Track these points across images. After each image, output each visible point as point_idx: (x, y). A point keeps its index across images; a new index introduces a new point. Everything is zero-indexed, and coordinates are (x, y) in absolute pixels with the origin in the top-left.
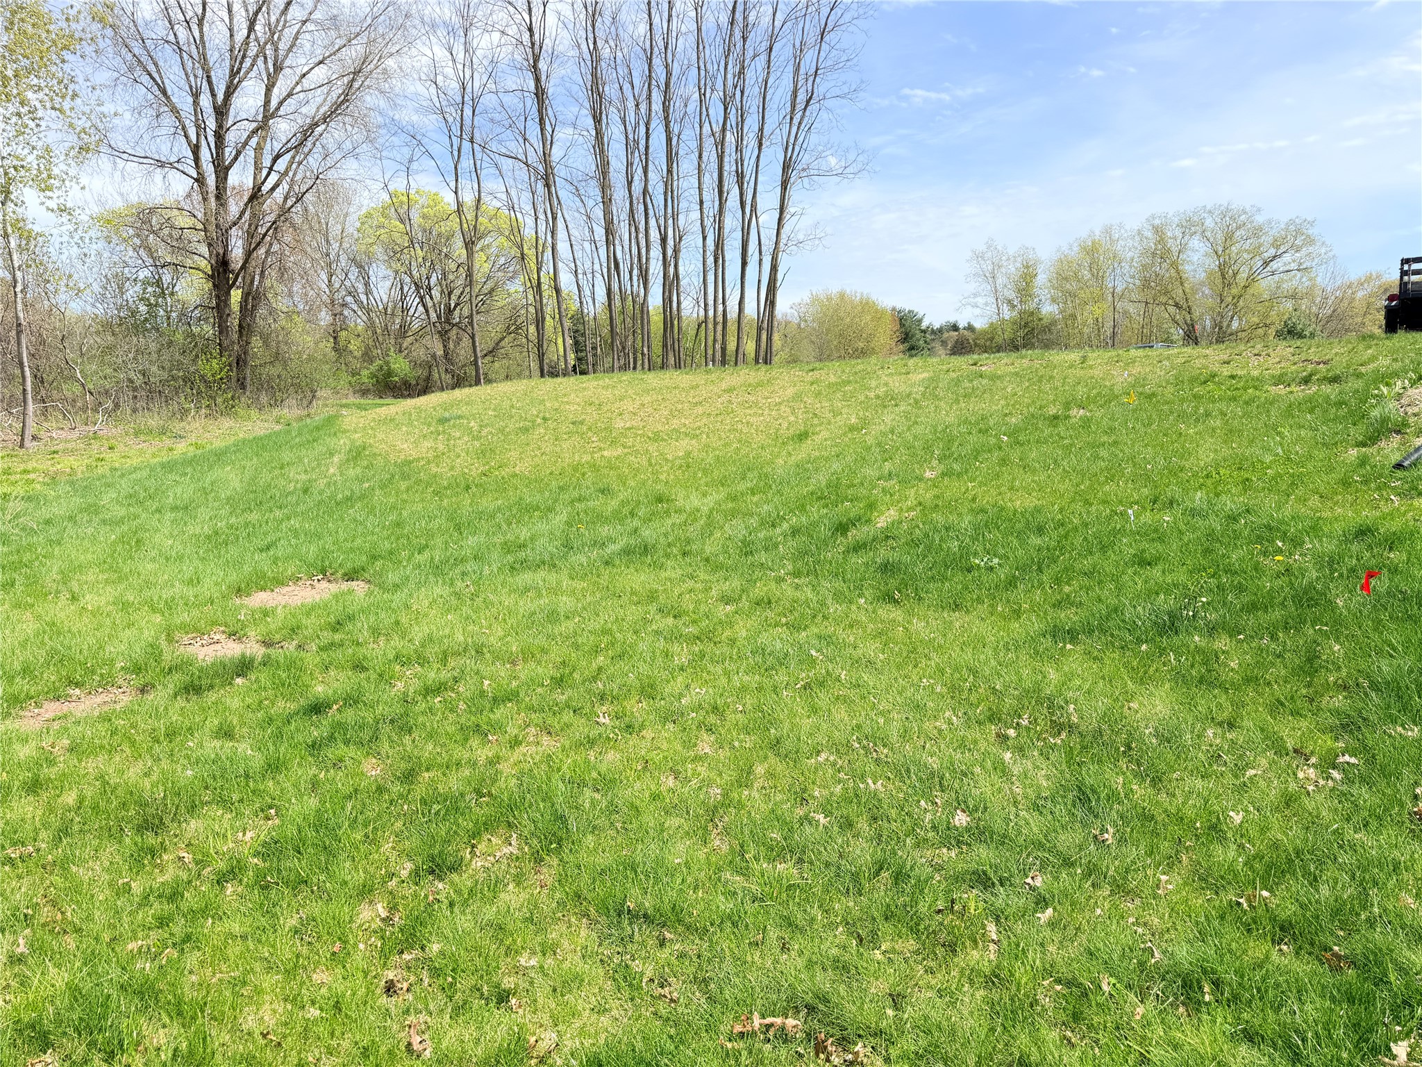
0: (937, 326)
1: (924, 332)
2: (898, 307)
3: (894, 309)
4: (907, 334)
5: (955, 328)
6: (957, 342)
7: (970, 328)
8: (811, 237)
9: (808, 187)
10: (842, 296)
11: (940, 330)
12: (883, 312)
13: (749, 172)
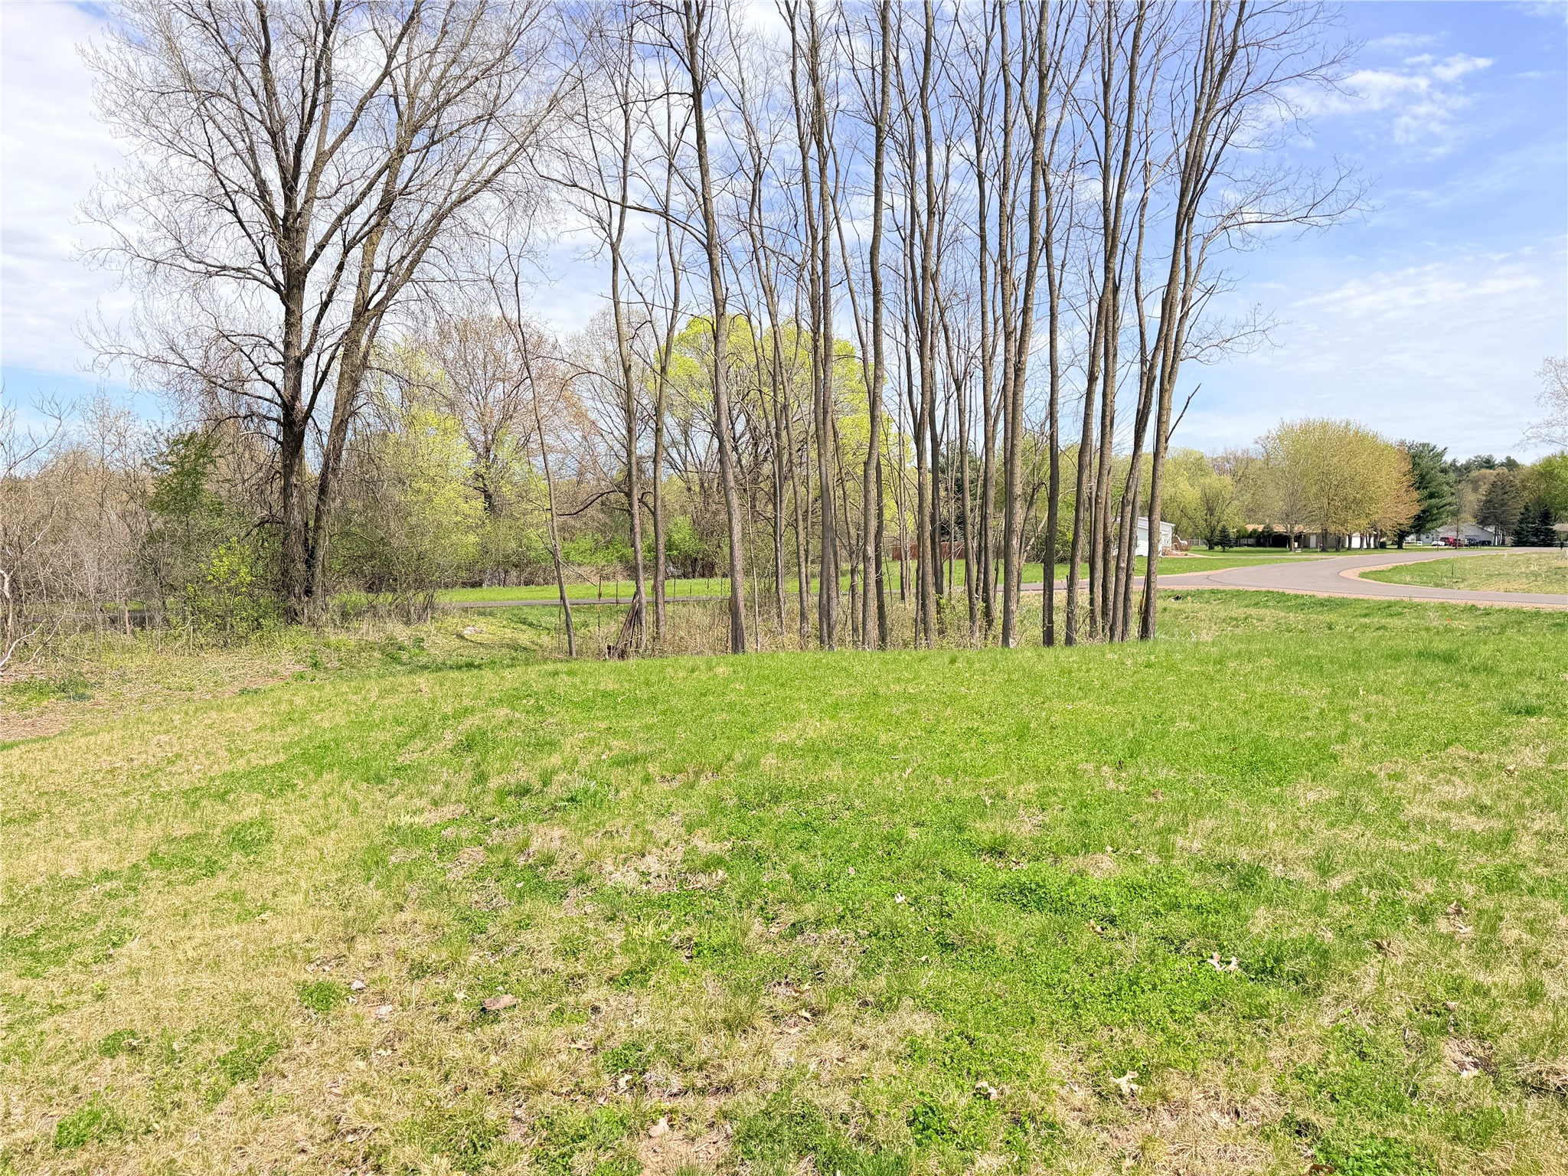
0: (1462, 461)
1: (1444, 471)
2: (1409, 440)
3: (1403, 443)
4: (1422, 477)
5: (1488, 464)
6: (1494, 485)
7: (1511, 464)
8: (1247, 330)
9: (1240, 245)
10: (1324, 426)
11: (1467, 468)
12: (1388, 447)
13: (1129, 221)
